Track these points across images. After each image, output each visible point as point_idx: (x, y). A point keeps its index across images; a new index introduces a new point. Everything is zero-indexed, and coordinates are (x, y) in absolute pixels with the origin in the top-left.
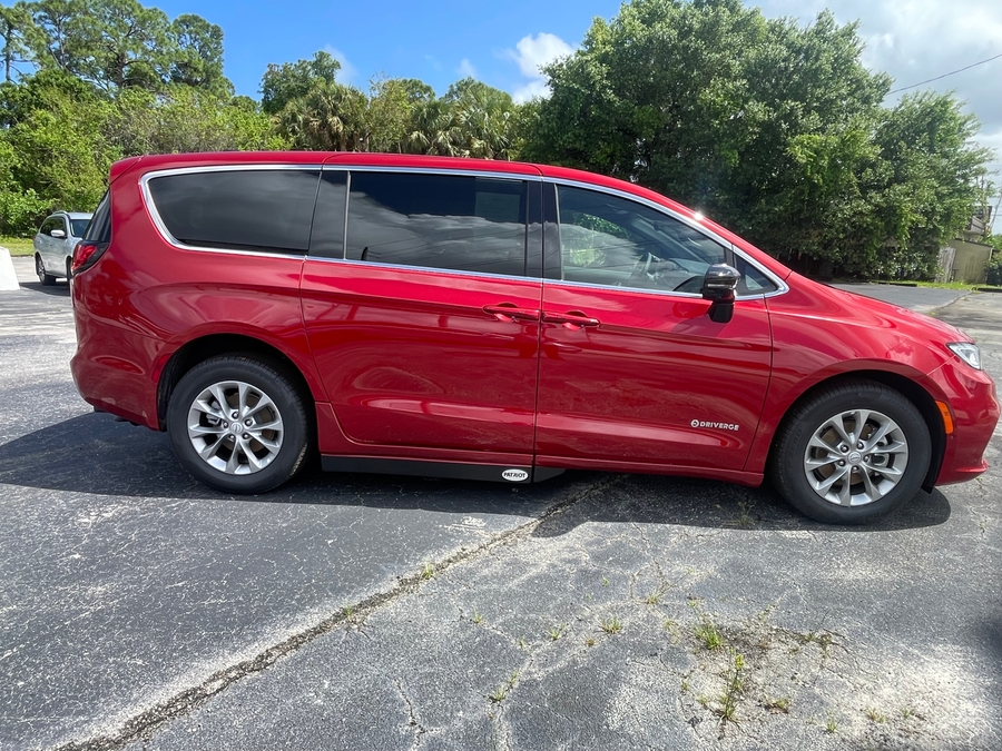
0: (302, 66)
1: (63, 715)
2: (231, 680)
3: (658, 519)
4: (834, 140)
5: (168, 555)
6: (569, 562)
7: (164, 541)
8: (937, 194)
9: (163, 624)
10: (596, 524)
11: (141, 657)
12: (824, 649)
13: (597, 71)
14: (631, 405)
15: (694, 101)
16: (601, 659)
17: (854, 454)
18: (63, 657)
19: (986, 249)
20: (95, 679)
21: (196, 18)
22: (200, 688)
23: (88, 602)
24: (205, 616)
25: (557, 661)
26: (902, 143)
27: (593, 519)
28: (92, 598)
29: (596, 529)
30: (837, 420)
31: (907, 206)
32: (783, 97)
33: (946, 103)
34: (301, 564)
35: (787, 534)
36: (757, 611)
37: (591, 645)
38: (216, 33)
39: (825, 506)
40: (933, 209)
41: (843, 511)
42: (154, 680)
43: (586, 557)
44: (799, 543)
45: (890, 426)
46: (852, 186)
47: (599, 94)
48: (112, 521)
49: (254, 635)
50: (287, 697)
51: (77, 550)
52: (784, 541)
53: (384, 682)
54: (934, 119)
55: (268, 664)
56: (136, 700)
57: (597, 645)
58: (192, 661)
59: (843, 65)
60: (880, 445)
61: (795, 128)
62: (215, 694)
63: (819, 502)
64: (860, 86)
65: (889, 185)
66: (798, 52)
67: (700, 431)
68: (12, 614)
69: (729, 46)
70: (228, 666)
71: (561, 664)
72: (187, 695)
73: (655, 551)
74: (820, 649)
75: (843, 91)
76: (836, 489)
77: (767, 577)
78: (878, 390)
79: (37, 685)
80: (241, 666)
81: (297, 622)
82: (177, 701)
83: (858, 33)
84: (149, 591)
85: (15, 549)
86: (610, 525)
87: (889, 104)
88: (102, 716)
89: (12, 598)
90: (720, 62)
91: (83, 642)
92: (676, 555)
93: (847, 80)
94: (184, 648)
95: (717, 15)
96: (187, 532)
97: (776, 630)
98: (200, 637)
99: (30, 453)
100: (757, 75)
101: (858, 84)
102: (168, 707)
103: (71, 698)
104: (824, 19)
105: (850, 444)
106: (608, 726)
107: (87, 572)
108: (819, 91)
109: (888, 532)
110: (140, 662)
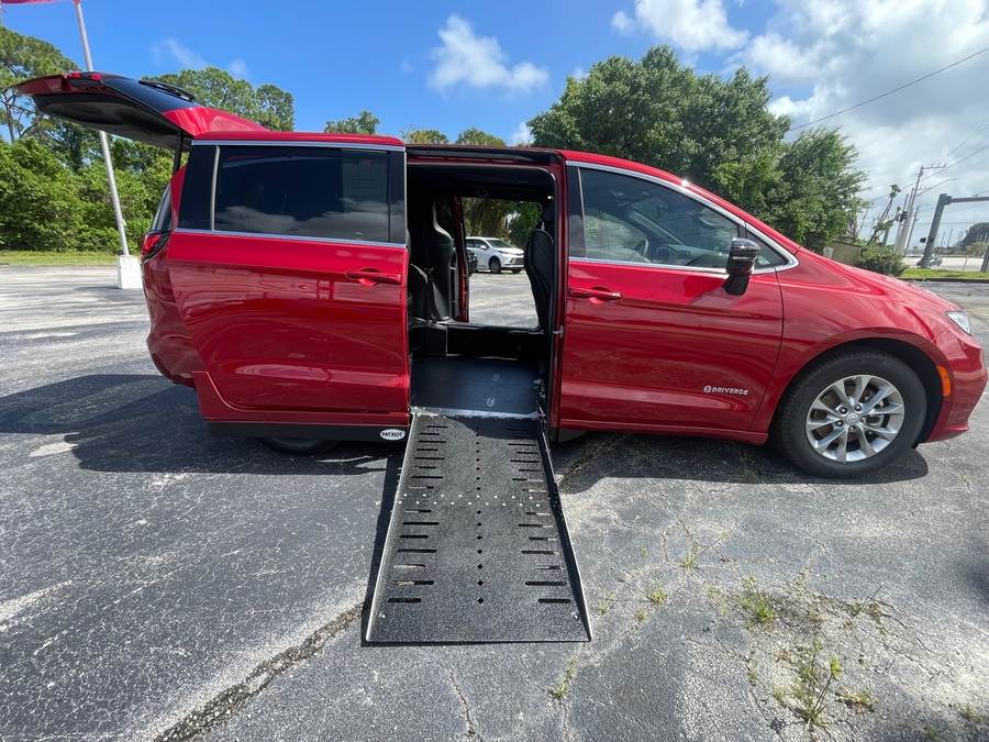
0: (351, 122)
1: (86, 730)
2: (277, 672)
3: (671, 475)
4: (748, 168)
5: (228, 519)
6: (600, 521)
7: (227, 504)
8: (824, 207)
9: (213, 602)
10: (615, 480)
11: (184, 644)
12: (879, 622)
13: (568, 122)
14: (631, 373)
15: (642, 140)
16: (656, 637)
17: (852, 416)
18: (103, 647)
19: (856, 248)
20: (131, 677)
21: (273, 87)
22: (242, 686)
23: (143, 575)
24: (255, 590)
25: (610, 640)
26: (799, 169)
27: (612, 475)
28: (148, 570)
29: (616, 485)
30: (840, 385)
31: (802, 215)
32: (709, 136)
33: (833, 137)
34: (351, 527)
35: (790, 488)
36: (792, 575)
37: (640, 619)
38: (288, 99)
39: (823, 462)
40: (821, 218)
41: (840, 466)
42: (194, 677)
43: (614, 516)
44: (805, 498)
45: (889, 390)
46: (760, 202)
47: (570, 137)
48: (183, 483)
49: (302, 612)
50: (334, 695)
51: (145, 515)
52: (789, 495)
53: (436, 672)
54: (823, 149)
55: (316, 650)
56: (170, 706)
57: (647, 620)
58: (237, 649)
59: (755, 110)
60: (877, 407)
61: (719, 159)
62: (257, 692)
63: (817, 458)
64: (766, 127)
65: (788, 200)
66: (721, 100)
67: (712, 395)
68: (66, 590)
69: (669, 98)
70: (275, 653)
71: (616, 645)
72: (228, 696)
73: (676, 507)
74: (874, 622)
75: (755, 130)
76: (833, 447)
77: (789, 535)
78: (880, 357)
79: (67, 687)
80: (288, 652)
81: (347, 596)
82: (215, 704)
83: (767, 85)
84: (204, 561)
85: (87, 515)
86: (628, 481)
87: (789, 139)
88: (129, 731)
89: (70, 570)
90: (662, 110)
91: (128, 627)
92: (696, 512)
93: (757, 121)
94: (231, 631)
95: (661, 75)
96: (248, 494)
97: (819, 597)
98: (249, 616)
99: (124, 418)
100: (689, 119)
101: (766, 124)
102: (205, 714)
103: (99, 704)
104: (740, 75)
105: (850, 406)
106: (685, 734)
107: (149, 540)
108: (737, 130)
109: (881, 485)
110: (182, 652)
